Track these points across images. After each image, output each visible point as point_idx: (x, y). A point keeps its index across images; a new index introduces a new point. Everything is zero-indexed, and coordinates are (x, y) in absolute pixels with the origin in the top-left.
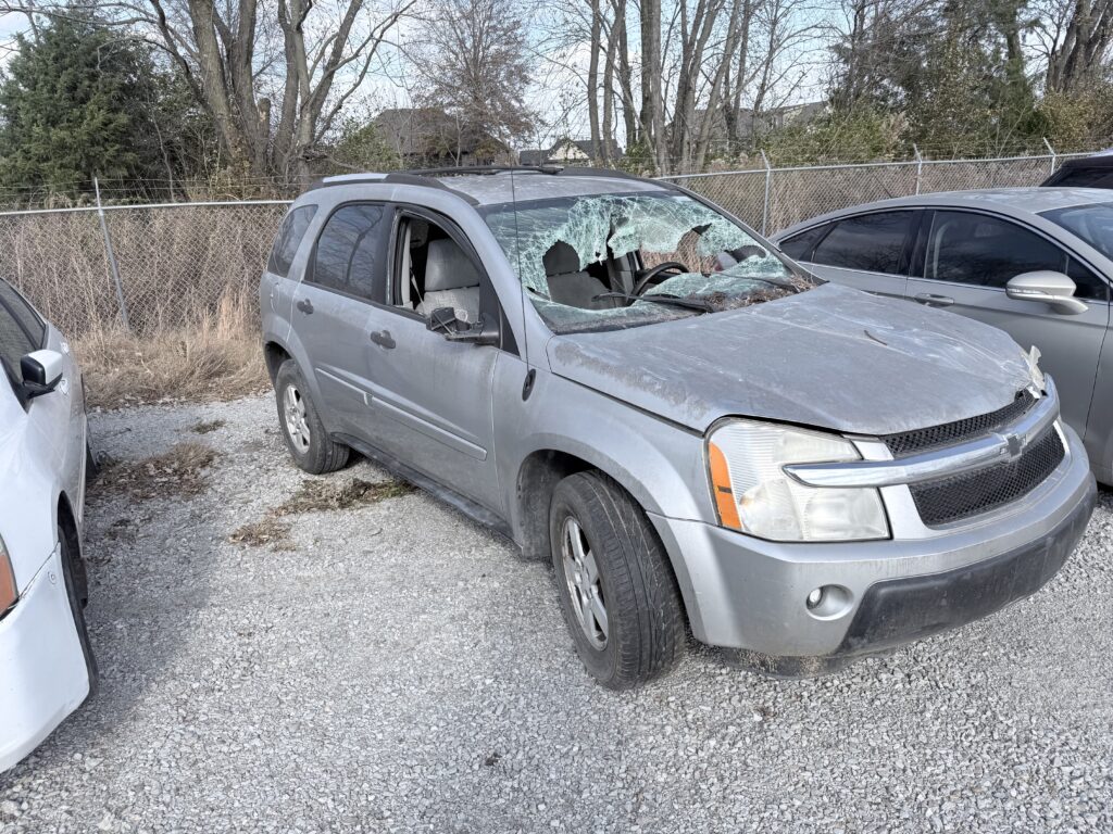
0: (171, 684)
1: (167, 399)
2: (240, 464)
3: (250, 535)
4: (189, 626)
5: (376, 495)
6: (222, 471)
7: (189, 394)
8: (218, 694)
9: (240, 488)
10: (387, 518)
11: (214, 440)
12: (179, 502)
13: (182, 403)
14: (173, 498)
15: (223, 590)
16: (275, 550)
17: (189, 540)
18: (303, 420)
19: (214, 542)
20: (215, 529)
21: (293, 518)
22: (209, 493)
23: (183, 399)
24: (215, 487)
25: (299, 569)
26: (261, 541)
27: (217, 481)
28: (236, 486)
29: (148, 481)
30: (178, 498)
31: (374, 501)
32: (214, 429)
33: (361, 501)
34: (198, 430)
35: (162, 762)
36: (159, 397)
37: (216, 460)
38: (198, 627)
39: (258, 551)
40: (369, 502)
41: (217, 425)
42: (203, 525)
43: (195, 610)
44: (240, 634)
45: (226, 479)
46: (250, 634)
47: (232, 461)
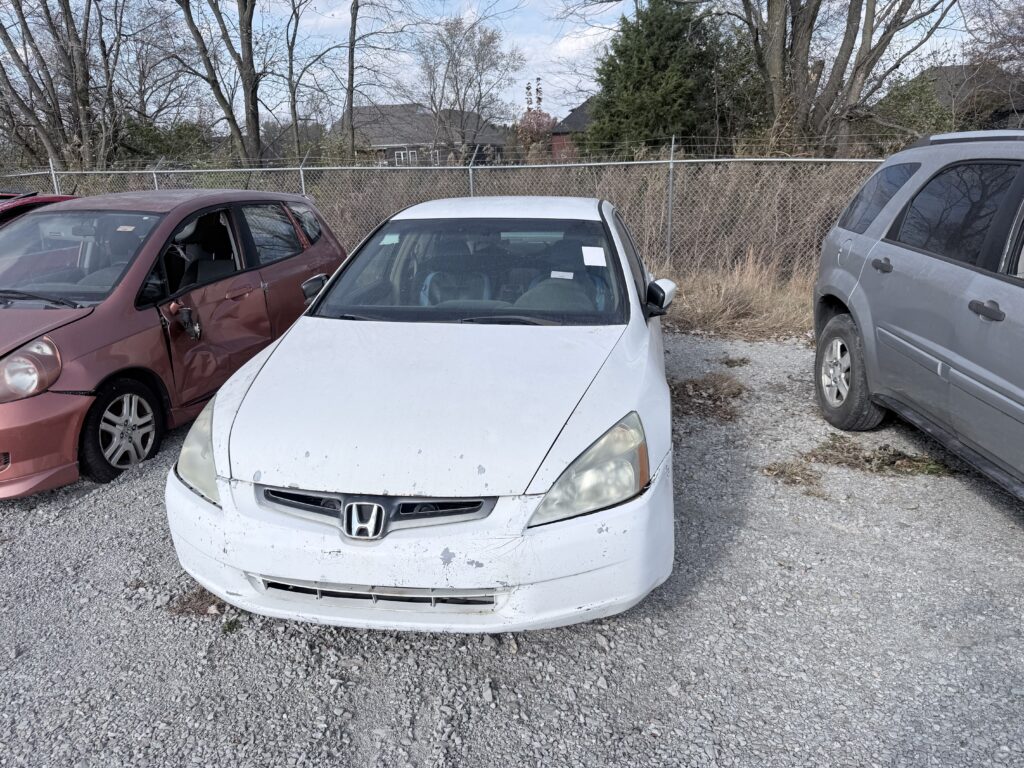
0: (720, 588)
1: (699, 331)
2: (766, 402)
3: (783, 472)
4: (731, 540)
5: (909, 467)
6: (750, 405)
7: (717, 330)
8: (763, 614)
9: (769, 425)
10: (925, 496)
11: (741, 374)
12: (715, 424)
13: (710, 337)
14: (709, 420)
15: (760, 517)
16: (808, 493)
17: (726, 461)
18: (843, 375)
19: (748, 469)
20: (748, 457)
21: (824, 468)
22: (741, 423)
23: (712, 333)
24: (746, 419)
25: (833, 520)
26: (794, 482)
27: (746, 413)
28: (765, 422)
29: (687, 399)
30: (714, 421)
31: (908, 473)
32: (741, 366)
33: (893, 469)
34: (727, 363)
35: (718, 657)
36: (692, 328)
37: (745, 394)
38: (740, 544)
39: (790, 490)
40: (902, 473)
41: (744, 362)
42: (737, 450)
43: (737, 528)
44: (781, 565)
45: (755, 414)
46: (790, 568)
47: (758, 398)
